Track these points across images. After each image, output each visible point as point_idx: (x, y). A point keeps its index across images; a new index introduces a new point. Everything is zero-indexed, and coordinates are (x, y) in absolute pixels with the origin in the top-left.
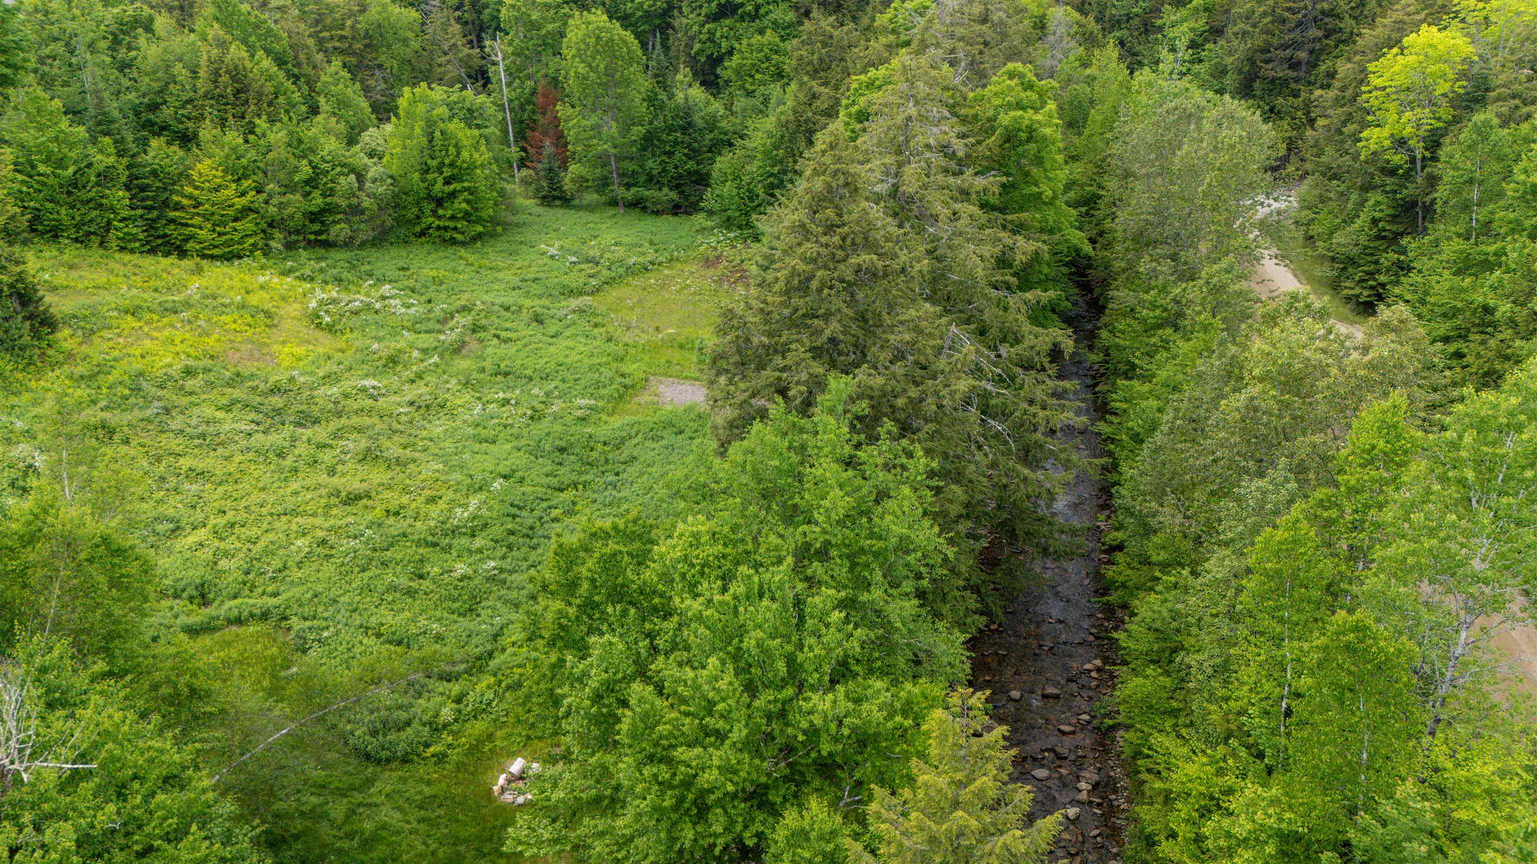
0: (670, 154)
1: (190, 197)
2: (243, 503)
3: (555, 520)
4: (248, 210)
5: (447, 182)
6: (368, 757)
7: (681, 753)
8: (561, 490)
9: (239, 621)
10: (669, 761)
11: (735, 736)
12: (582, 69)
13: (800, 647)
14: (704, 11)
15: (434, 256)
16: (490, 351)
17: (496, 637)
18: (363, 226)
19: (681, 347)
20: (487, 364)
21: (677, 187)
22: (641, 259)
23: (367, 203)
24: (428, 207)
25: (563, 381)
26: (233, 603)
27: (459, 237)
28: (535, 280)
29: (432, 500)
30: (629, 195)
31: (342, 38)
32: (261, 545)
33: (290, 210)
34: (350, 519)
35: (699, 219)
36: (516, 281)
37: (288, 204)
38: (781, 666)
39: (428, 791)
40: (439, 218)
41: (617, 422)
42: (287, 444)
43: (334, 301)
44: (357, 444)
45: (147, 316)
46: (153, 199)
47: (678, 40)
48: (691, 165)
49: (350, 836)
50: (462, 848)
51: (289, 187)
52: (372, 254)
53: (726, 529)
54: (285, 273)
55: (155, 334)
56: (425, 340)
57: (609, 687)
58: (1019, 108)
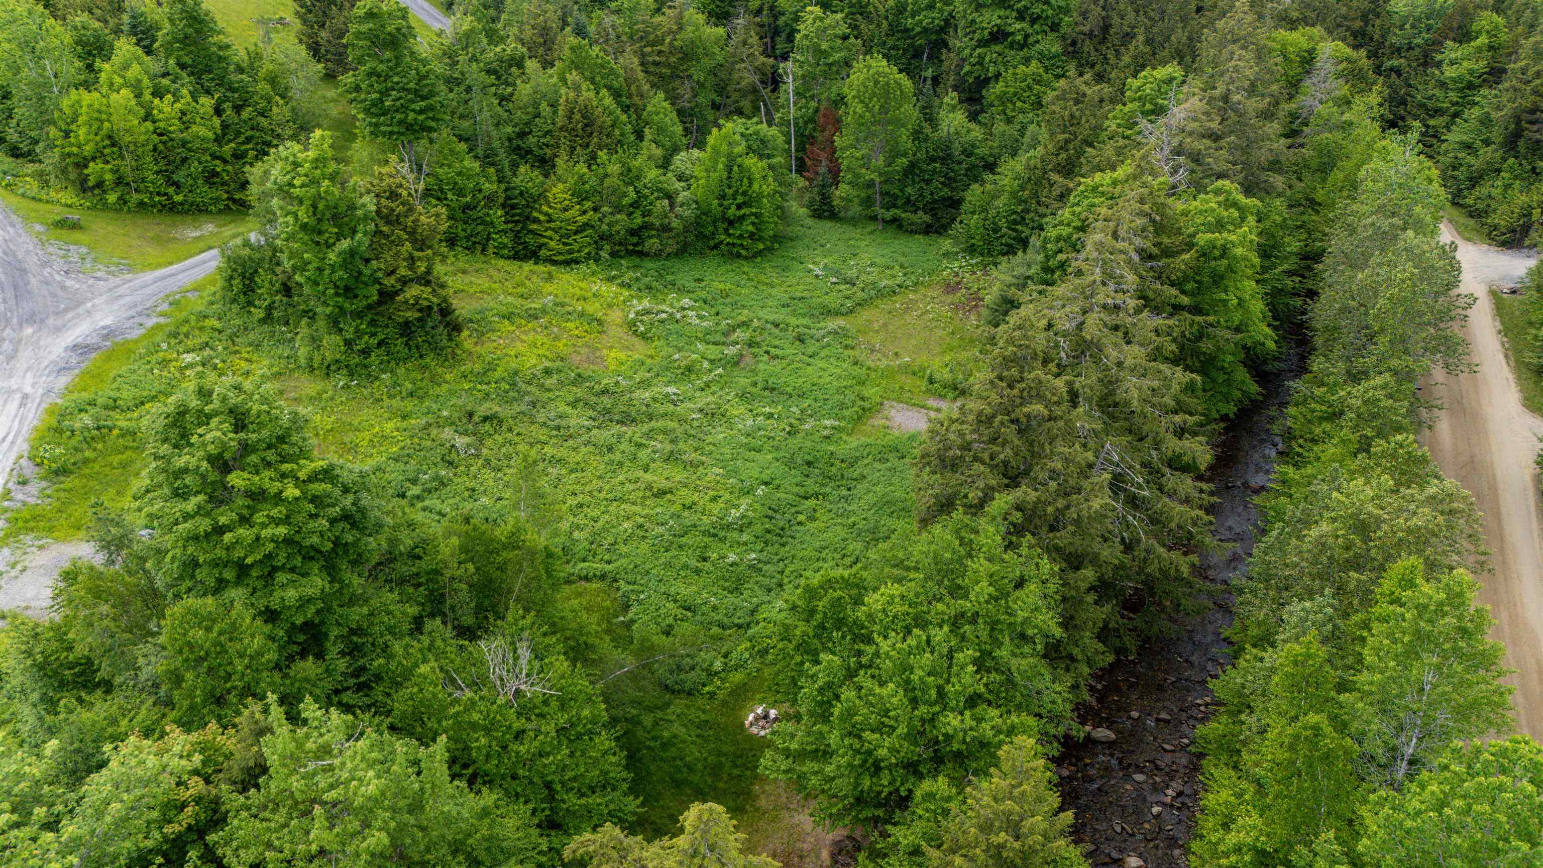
0: (928, 182)
1: (546, 214)
2: (588, 489)
3: (800, 523)
4: (586, 225)
5: (739, 207)
6: (666, 687)
7: (867, 735)
8: (806, 498)
9: (586, 579)
10: (859, 737)
11: (899, 731)
12: (859, 109)
13: (948, 681)
14: (977, 36)
15: (723, 269)
16: (761, 366)
17: (753, 612)
18: (670, 241)
19: (914, 374)
20: (759, 379)
21: (932, 209)
22: (890, 282)
23: (675, 223)
24: (722, 226)
25: (815, 400)
26: (583, 565)
27: (743, 252)
28: (802, 298)
29: (714, 499)
30: (888, 215)
31: (660, 52)
32: (601, 523)
33: (618, 227)
34: (659, 510)
35: (946, 244)
36: (785, 298)
37: (617, 222)
38: (933, 693)
39: (703, 717)
40: (729, 235)
41: (854, 442)
42: (614, 440)
43: (648, 312)
44: (661, 445)
45: (519, 321)
46: (520, 215)
47: (949, 60)
48: (946, 192)
49: (655, 738)
50: (723, 759)
51: (618, 209)
52: (676, 264)
53: (911, 595)
54: (611, 279)
55: (523, 337)
56: (713, 352)
57: (829, 685)
58: (1220, 225)
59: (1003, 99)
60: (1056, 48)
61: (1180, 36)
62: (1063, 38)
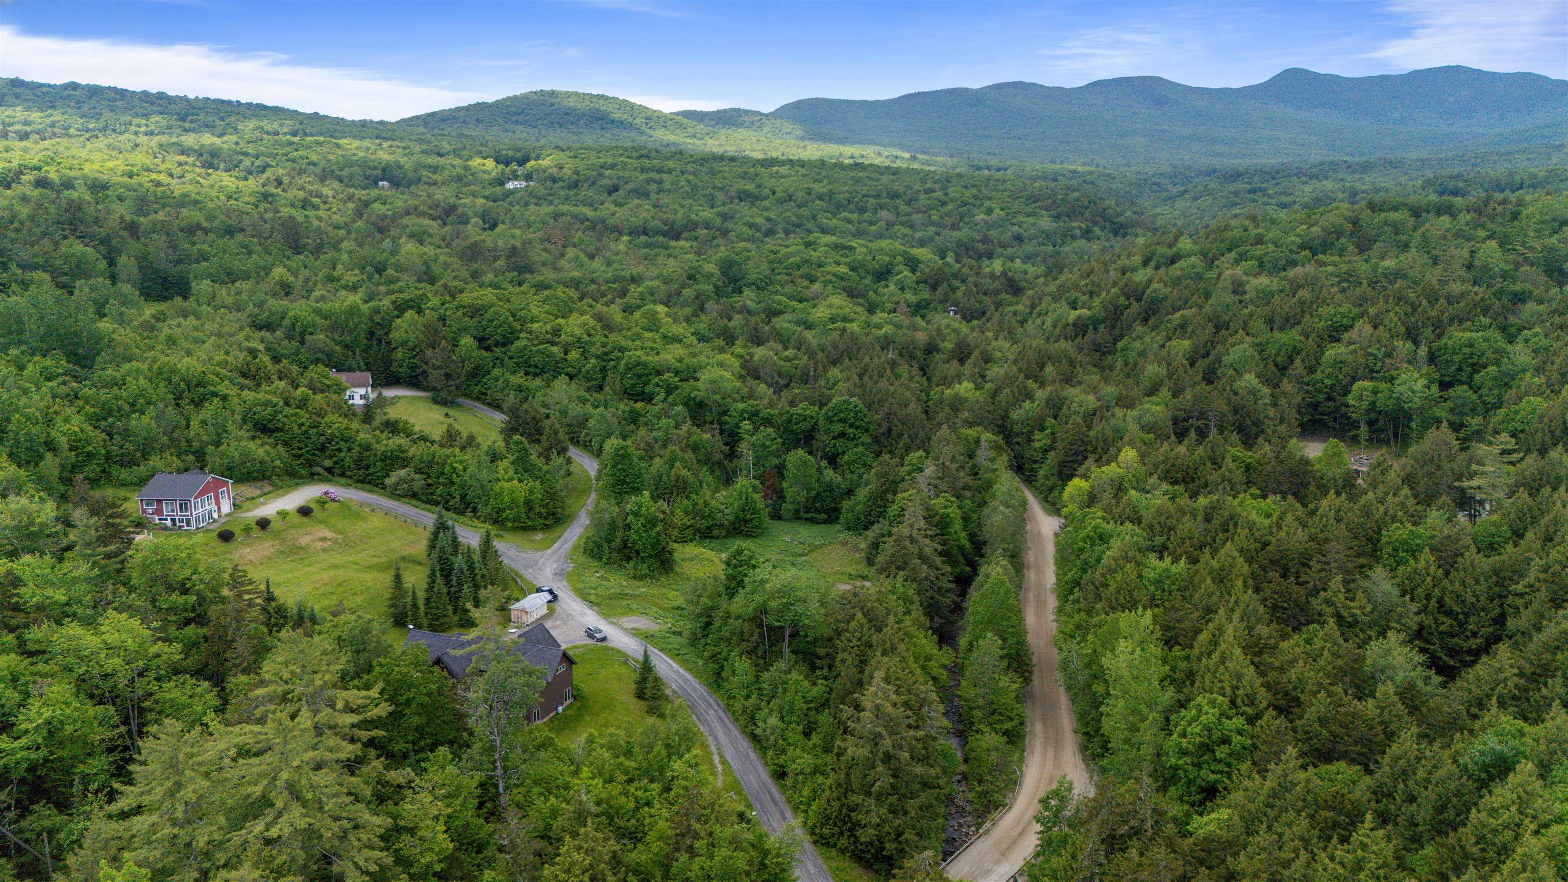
0: (825, 501)
5: (751, 514)
12: (795, 471)
15: (747, 541)
18: (725, 531)
19: (842, 574)
21: (827, 513)
22: (819, 543)
23: (725, 523)
24: (742, 524)
27: (754, 534)
30: (808, 516)
33: (703, 526)
35: (837, 527)
36: (779, 550)
40: (746, 527)
48: (833, 505)
51: (703, 518)
52: (726, 540)
54: (704, 547)
58: (946, 507)
59: (848, 463)
60: (869, 440)
61: (922, 435)
62: (871, 435)
